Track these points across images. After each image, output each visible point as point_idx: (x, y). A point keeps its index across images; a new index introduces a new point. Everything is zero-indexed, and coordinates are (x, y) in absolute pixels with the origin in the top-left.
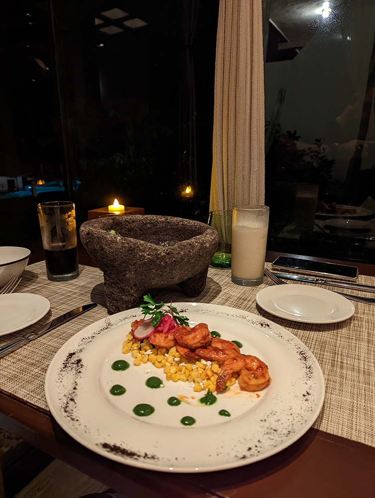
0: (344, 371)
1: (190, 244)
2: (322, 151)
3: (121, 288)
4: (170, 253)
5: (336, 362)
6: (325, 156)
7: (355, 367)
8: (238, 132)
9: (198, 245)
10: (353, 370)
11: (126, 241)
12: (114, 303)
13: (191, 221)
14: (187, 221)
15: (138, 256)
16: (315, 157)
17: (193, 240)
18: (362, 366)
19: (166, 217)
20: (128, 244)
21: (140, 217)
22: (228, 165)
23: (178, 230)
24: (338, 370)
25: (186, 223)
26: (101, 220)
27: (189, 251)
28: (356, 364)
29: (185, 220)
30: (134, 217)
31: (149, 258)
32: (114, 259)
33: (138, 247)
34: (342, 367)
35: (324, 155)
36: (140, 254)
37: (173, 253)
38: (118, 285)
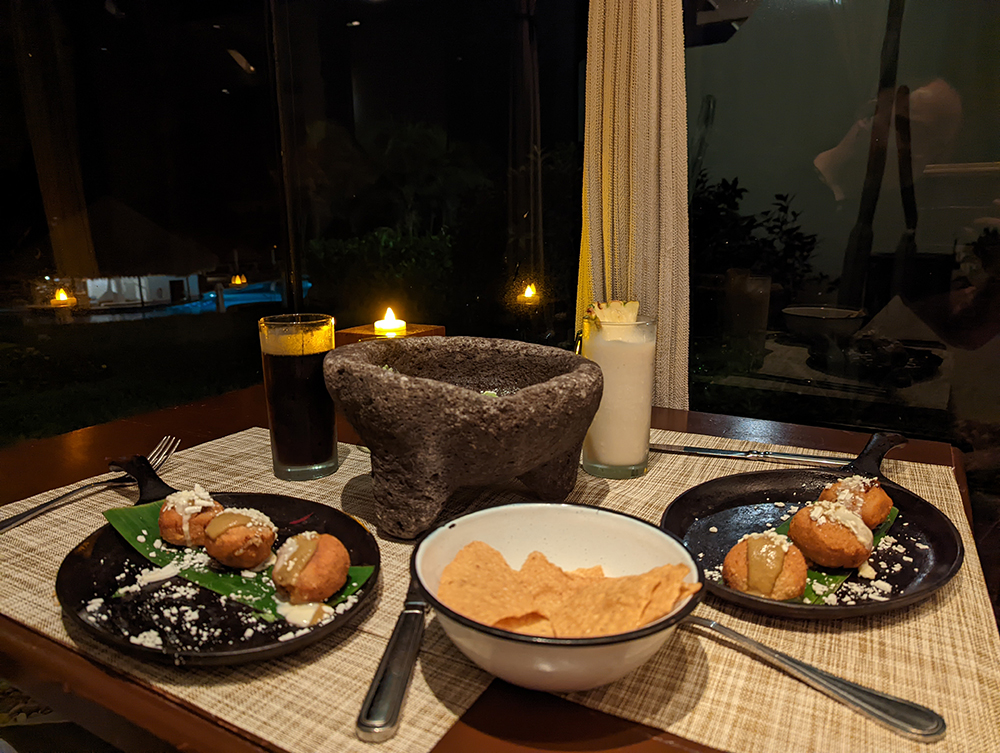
0: (890, 663)
1: (548, 392)
2: (790, 217)
3: (406, 481)
4: (508, 408)
5: (869, 644)
6: (798, 228)
7: (912, 655)
8: (634, 173)
9: (563, 394)
10: (908, 659)
11: (418, 386)
12: (390, 513)
13: (544, 347)
14: (534, 348)
15: (442, 415)
16: (777, 230)
17: (553, 383)
18: (926, 652)
19: (494, 339)
20: (422, 390)
21: (440, 340)
22: (613, 239)
23: (518, 365)
24: (876, 659)
25: (534, 351)
26: (365, 346)
27: (547, 406)
28: (913, 648)
29: (532, 345)
30: (429, 340)
31: (464, 420)
32: (393, 422)
33: (443, 396)
34: (883, 654)
35: (795, 226)
36: (447, 411)
37: (513, 410)
38: (400, 476)
